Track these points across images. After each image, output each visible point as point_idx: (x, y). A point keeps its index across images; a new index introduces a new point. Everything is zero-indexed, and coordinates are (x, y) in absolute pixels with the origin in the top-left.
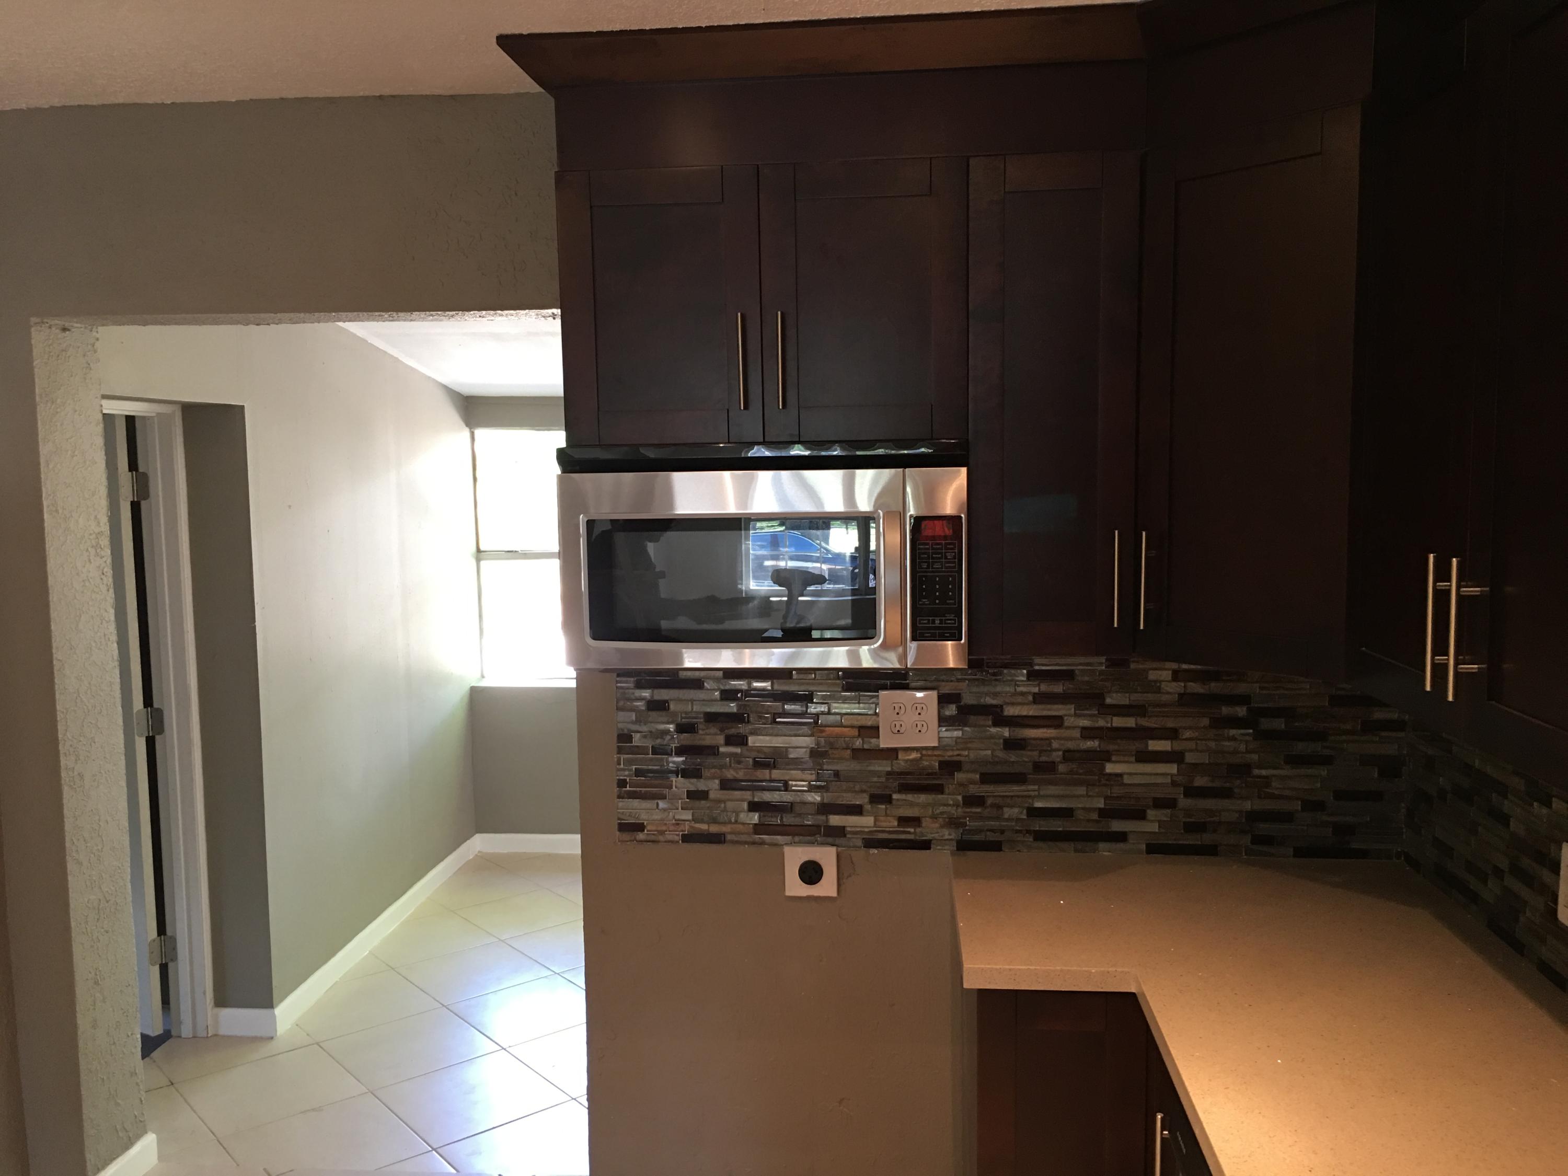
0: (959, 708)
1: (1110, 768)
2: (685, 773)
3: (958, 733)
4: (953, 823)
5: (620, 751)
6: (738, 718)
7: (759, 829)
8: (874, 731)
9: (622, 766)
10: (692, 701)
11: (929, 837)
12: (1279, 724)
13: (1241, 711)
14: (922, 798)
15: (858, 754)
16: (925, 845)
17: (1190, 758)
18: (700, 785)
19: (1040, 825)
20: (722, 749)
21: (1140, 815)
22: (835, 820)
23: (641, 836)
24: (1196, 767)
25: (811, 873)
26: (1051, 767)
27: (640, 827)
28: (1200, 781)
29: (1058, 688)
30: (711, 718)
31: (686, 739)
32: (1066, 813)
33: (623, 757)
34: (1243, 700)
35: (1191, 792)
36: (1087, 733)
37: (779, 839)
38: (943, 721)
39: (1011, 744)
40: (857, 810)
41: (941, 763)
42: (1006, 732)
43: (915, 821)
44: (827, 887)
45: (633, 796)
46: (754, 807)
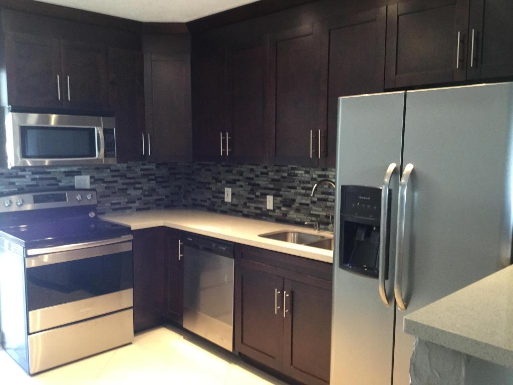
0: (94, 180)
1: (128, 192)
3: (94, 186)
8: (74, 185)
12: (161, 180)
13: (153, 177)
17: (144, 188)
19: (114, 207)
21: (134, 202)
24: (145, 190)
26: (116, 193)
28: (146, 193)
29: (117, 174)
32: (119, 203)
34: (154, 175)
35: (145, 196)
36: (123, 184)
38: (91, 183)
39: (106, 188)
42: (105, 185)
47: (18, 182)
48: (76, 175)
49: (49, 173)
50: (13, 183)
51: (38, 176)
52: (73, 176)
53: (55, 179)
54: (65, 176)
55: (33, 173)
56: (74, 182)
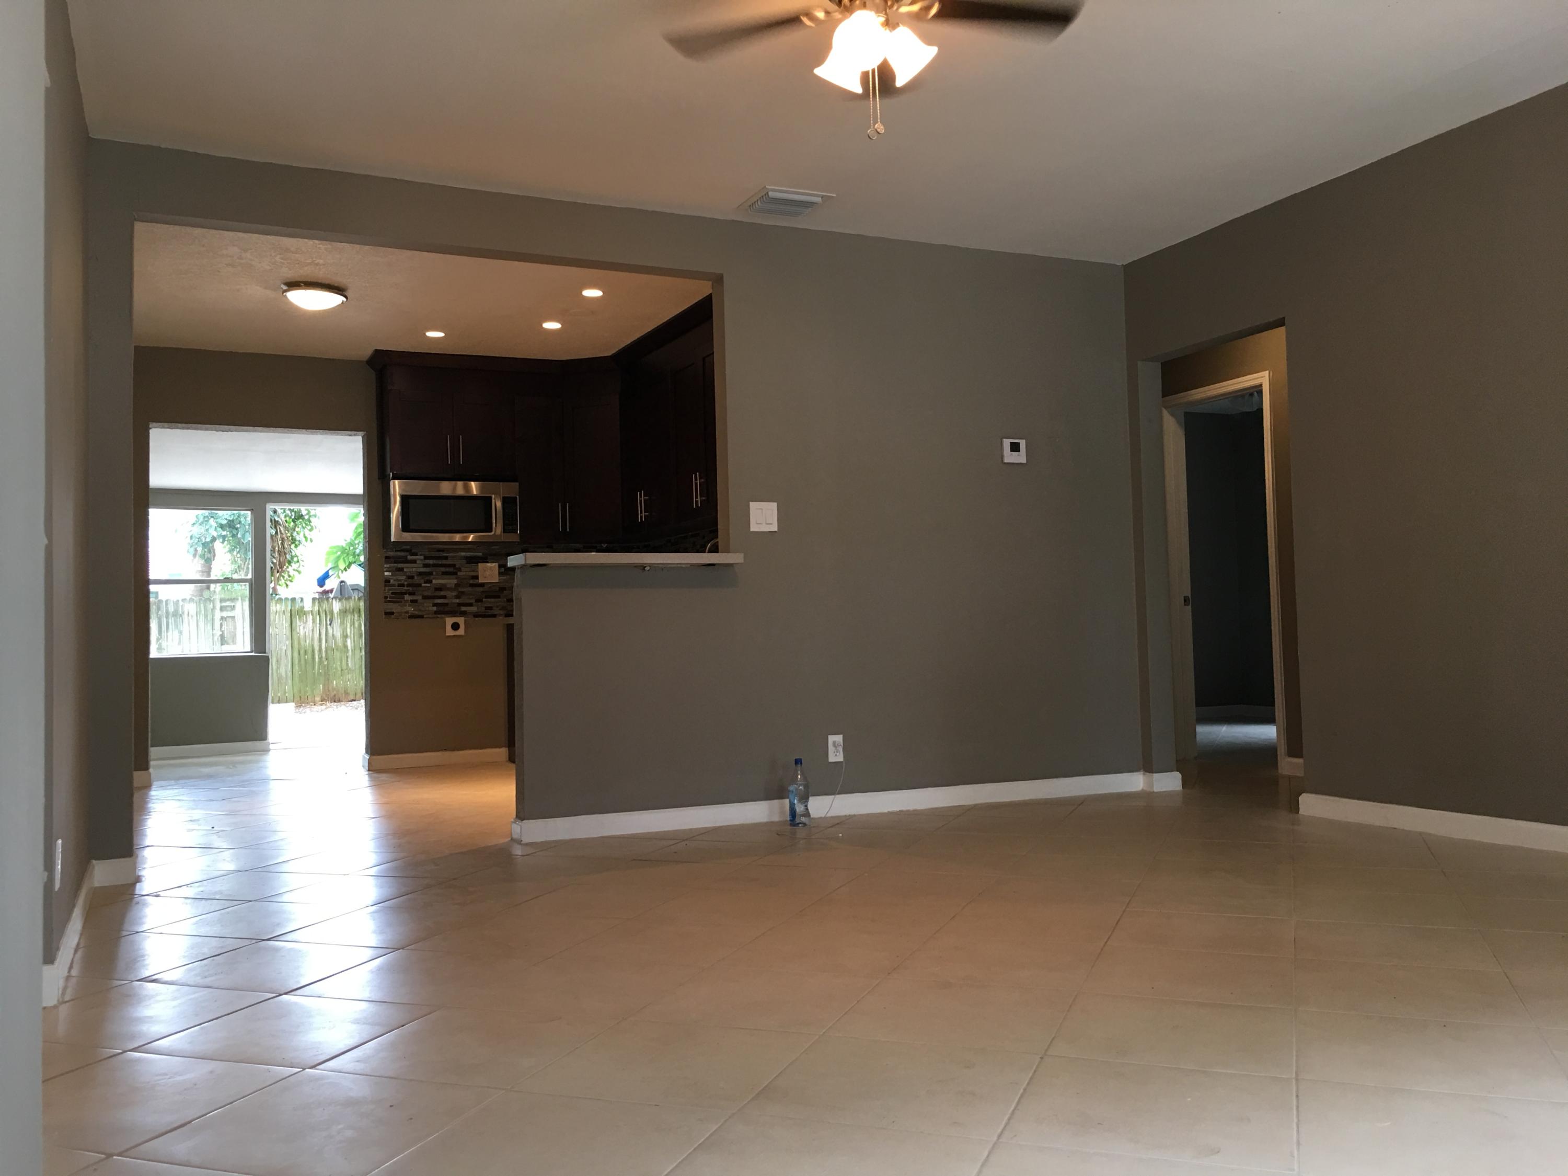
0: (505, 570)
2: (410, 594)
3: (505, 578)
4: (503, 608)
5: (385, 586)
6: (430, 574)
7: (436, 613)
8: (477, 577)
9: (386, 591)
10: (413, 568)
11: (496, 613)
14: (493, 600)
15: (472, 585)
16: (494, 616)
18: (415, 598)
20: (423, 585)
22: (463, 609)
23: (393, 616)
25: (455, 626)
27: (392, 613)
30: (420, 574)
31: (410, 581)
33: (387, 588)
37: (443, 616)
38: (500, 574)
40: (471, 605)
41: (500, 588)
43: (490, 608)
44: (461, 632)
45: (390, 602)
46: (435, 605)
47: (407, 568)
48: (480, 562)
49: (446, 558)
50: (401, 570)
51: (431, 562)
52: (477, 563)
53: (454, 566)
54: (468, 563)
55: (426, 558)
56: (477, 571)
